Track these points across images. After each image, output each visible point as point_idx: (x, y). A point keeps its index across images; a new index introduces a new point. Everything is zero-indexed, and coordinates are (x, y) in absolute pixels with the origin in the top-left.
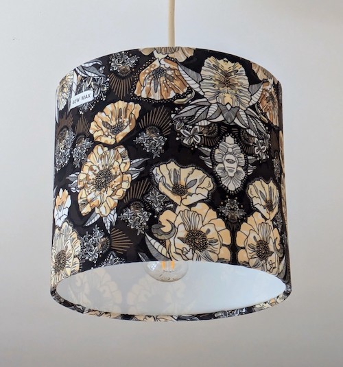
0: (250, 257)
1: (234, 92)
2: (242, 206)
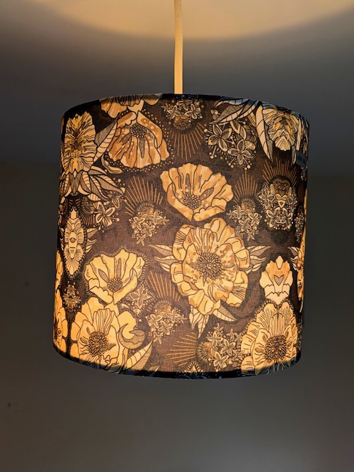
0: (80, 353)
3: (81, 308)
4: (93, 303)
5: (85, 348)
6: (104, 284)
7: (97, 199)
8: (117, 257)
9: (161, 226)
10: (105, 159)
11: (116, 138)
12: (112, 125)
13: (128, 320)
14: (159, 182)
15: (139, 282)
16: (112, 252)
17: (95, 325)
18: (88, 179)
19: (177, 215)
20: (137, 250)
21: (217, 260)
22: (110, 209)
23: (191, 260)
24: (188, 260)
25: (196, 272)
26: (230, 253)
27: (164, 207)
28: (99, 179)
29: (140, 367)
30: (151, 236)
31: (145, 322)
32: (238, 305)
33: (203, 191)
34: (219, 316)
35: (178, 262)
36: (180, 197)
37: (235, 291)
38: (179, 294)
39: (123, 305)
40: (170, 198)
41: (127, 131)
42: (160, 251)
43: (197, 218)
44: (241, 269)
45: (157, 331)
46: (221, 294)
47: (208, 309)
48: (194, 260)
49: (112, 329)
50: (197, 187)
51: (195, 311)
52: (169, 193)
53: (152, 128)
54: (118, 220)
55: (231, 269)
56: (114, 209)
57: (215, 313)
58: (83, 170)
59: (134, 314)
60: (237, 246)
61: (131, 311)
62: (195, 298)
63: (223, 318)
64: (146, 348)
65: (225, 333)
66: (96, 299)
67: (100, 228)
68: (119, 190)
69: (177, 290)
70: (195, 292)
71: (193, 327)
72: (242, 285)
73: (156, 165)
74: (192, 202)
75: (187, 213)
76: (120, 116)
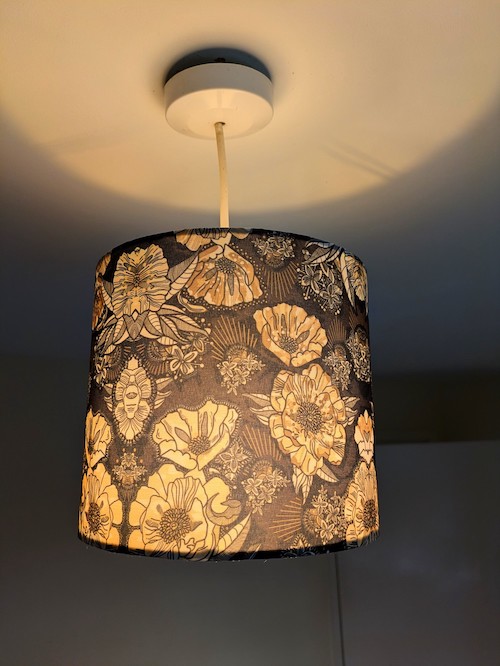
0: (146, 541)
1: (144, 290)
2: (141, 461)
3: (147, 481)
4: (168, 472)
5: (155, 534)
6: (182, 445)
7: (172, 342)
8: (202, 411)
9: (257, 372)
10: (183, 296)
11: (197, 273)
12: (192, 258)
13: (219, 488)
14: (252, 323)
15: (231, 439)
16: (194, 404)
17: (170, 500)
18: (158, 319)
19: (273, 360)
20: (228, 400)
21: (317, 411)
22: (191, 353)
23: (292, 410)
24: (288, 411)
25: (297, 425)
26: (328, 403)
27: (259, 350)
28: (175, 320)
29: (236, 548)
30: (244, 383)
31: (241, 489)
32: (339, 464)
33: (299, 333)
34: (323, 476)
35: (278, 413)
36: (276, 339)
37: (334, 447)
38: (280, 451)
39: (211, 470)
40: (265, 340)
41: (211, 266)
42: (257, 401)
43: (295, 363)
44: (339, 422)
45: (256, 499)
46: (323, 450)
47: (311, 469)
48: (295, 412)
49: (196, 503)
50: (293, 329)
51: (298, 471)
52: (263, 335)
53: (242, 263)
54: (202, 366)
55: (331, 422)
56: (196, 353)
57: (319, 473)
58: (149, 310)
59: (227, 481)
60: (334, 396)
61: (221, 476)
62: (298, 456)
63: (327, 478)
64: (244, 522)
65: (329, 497)
66: (173, 466)
67: (176, 377)
68: (202, 331)
69: (277, 447)
70: (296, 448)
71: (297, 491)
72: (341, 440)
73: (248, 304)
74: (289, 345)
75: (285, 357)
76: (202, 249)
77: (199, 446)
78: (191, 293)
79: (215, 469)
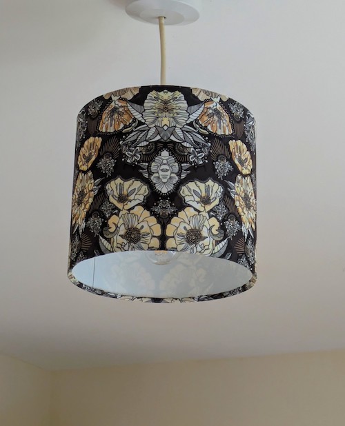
6: (197, 199)
8: (207, 184)
11: (203, 113)
12: (201, 105)
13: (214, 222)
27: (231, 160)
35: (237, 194)
39: (211, 213)
40: (234, 157)
41: (211, 111)
49: (204, 228)
54: (207, 161)
59: (218, 220)
61: (216, 217)
76: (206, 101)
77: (206, 201)
78: (201, 123)
79: (213, 213)
